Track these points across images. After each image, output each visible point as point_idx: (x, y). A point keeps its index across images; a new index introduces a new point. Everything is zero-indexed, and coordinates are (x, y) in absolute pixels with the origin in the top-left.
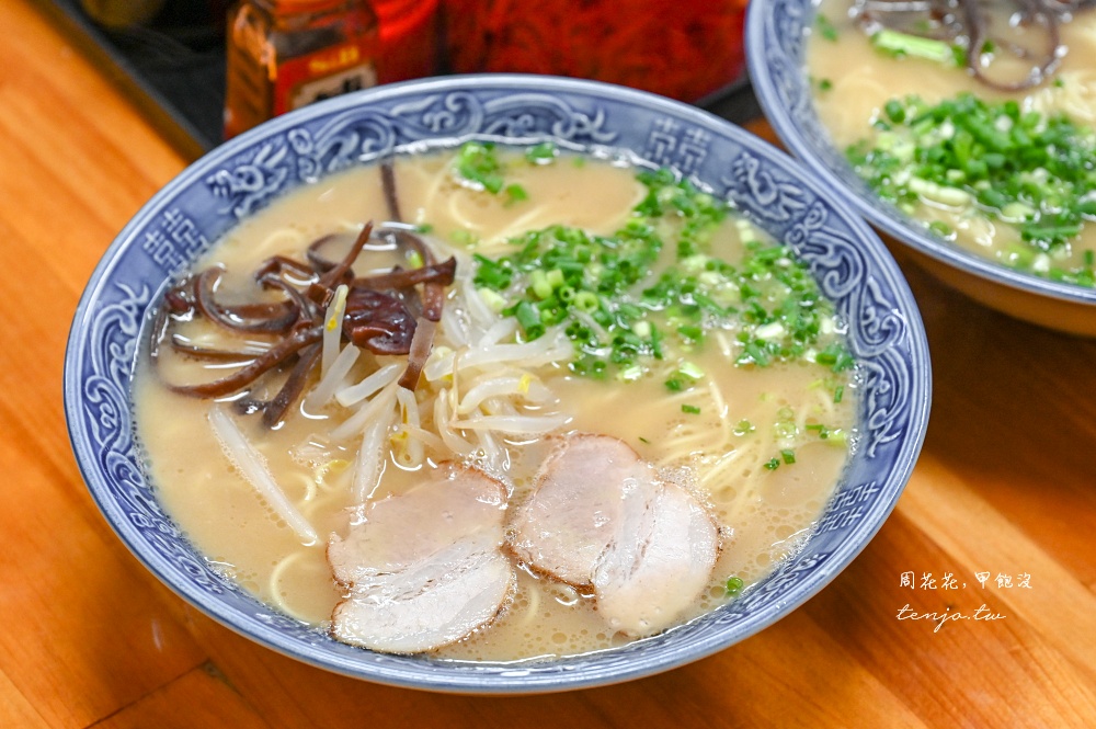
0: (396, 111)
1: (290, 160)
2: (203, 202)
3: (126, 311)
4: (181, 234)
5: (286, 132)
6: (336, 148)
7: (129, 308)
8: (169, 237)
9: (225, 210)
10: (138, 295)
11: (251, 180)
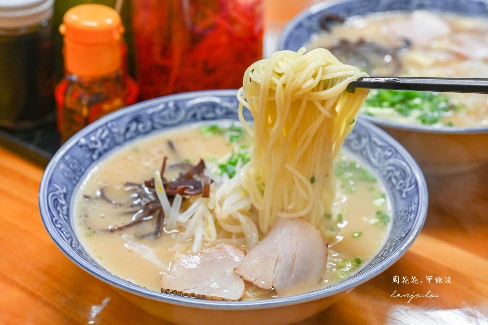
0: (150, 111)
1: (111, 135)
2: (79, 153)
3: (59, 195)
4: (73, 165)
5: (106, 124)
6: (128, 129)
7: (60, 194)
8: (68, 166)
9: (88, 156)
10: (62, 189)
11: (96, 143)
